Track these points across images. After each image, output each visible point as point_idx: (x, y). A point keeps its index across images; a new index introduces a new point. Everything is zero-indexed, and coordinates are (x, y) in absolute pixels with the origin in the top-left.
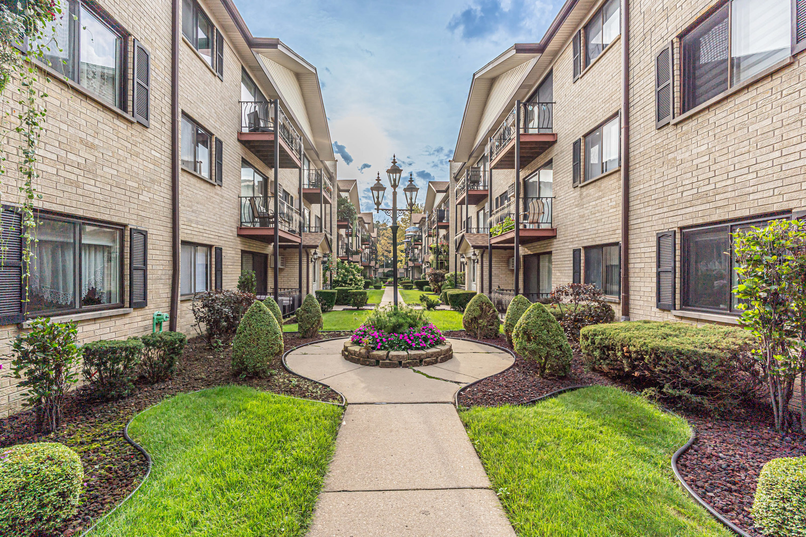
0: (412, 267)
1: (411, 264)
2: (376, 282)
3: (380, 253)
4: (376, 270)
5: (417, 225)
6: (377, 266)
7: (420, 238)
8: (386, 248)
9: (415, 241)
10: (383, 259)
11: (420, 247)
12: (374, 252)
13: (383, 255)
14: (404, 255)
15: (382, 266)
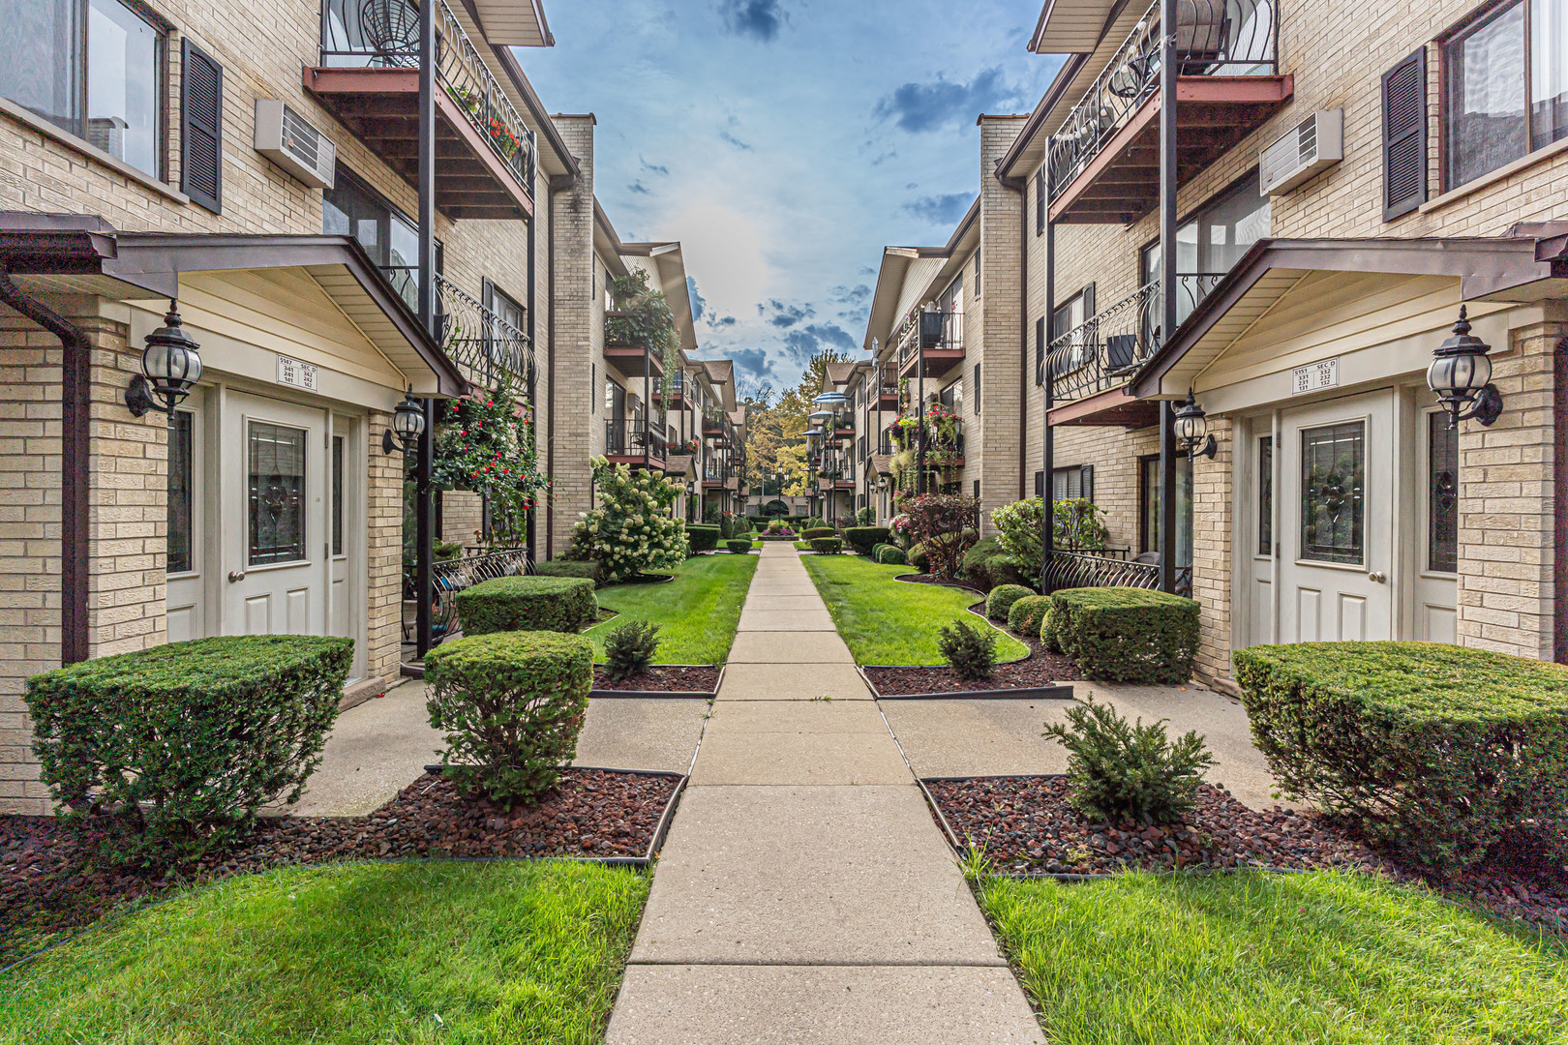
0: (829, 492)
1: (825, 484)
2: (740, 528)
3: (751, 463)
4: (741, 500)
5: (841, 389)
6: (746, 491)
7: (850, 420)
8: (765, 452)
9: (837, 426)
10: (760, 476)
11: (847, 443)
12: (739, 459)
13: (759, 467)
14: (805, 466)
15: (757, 492)
